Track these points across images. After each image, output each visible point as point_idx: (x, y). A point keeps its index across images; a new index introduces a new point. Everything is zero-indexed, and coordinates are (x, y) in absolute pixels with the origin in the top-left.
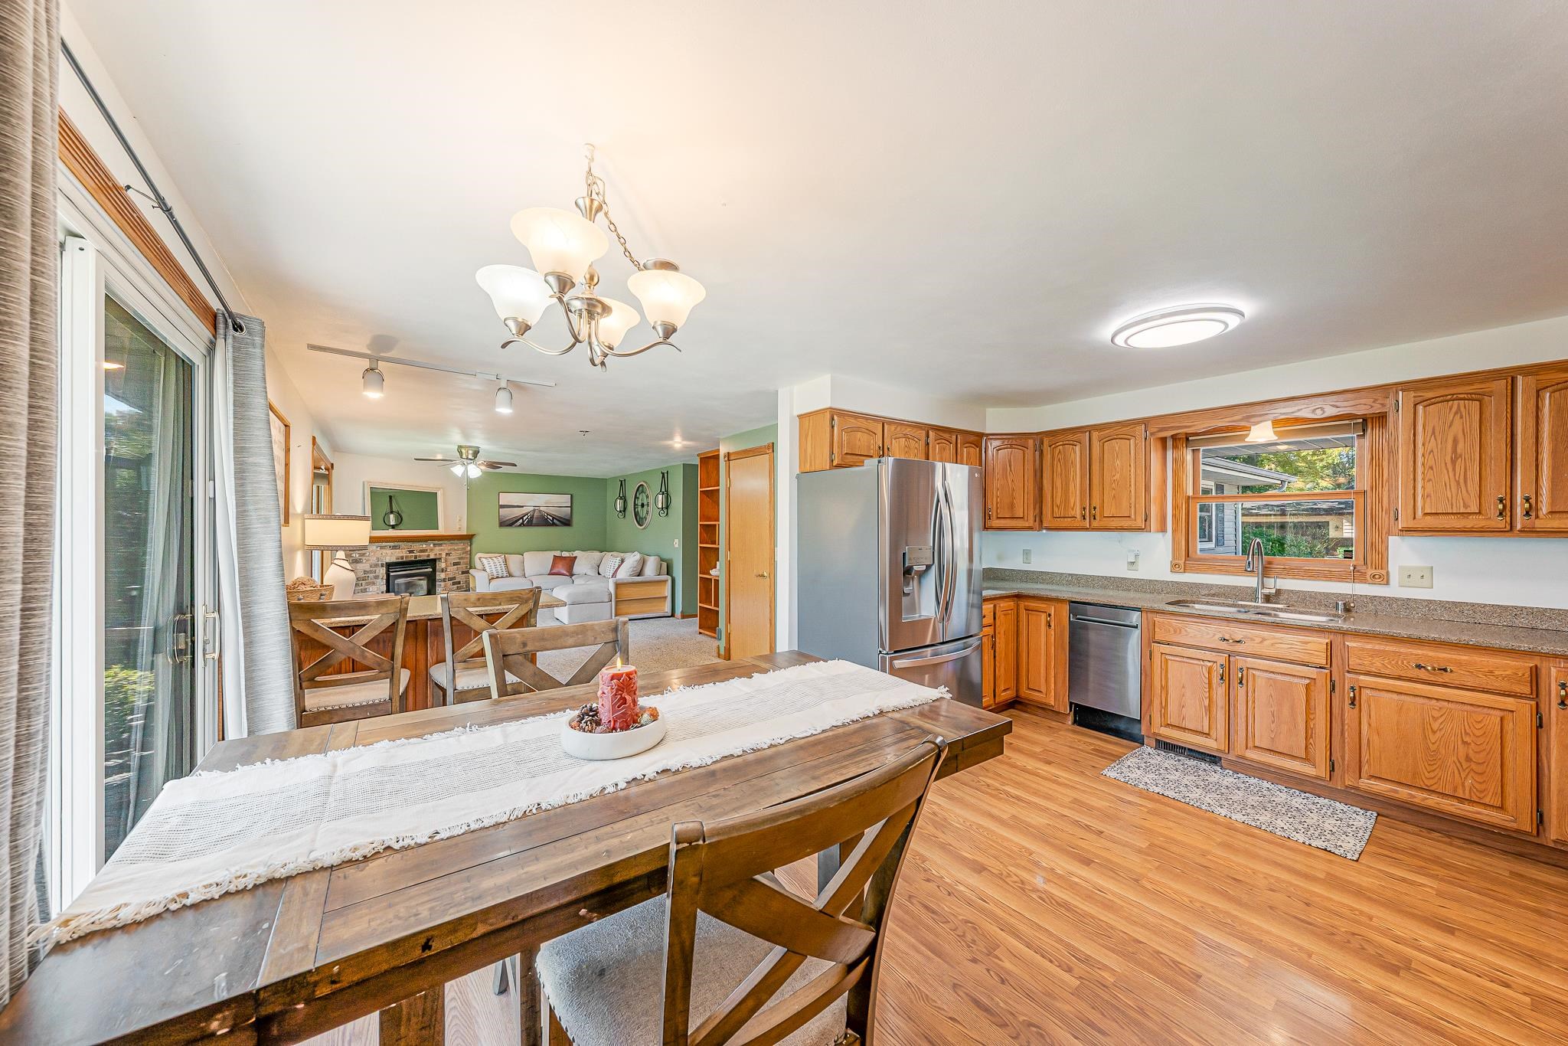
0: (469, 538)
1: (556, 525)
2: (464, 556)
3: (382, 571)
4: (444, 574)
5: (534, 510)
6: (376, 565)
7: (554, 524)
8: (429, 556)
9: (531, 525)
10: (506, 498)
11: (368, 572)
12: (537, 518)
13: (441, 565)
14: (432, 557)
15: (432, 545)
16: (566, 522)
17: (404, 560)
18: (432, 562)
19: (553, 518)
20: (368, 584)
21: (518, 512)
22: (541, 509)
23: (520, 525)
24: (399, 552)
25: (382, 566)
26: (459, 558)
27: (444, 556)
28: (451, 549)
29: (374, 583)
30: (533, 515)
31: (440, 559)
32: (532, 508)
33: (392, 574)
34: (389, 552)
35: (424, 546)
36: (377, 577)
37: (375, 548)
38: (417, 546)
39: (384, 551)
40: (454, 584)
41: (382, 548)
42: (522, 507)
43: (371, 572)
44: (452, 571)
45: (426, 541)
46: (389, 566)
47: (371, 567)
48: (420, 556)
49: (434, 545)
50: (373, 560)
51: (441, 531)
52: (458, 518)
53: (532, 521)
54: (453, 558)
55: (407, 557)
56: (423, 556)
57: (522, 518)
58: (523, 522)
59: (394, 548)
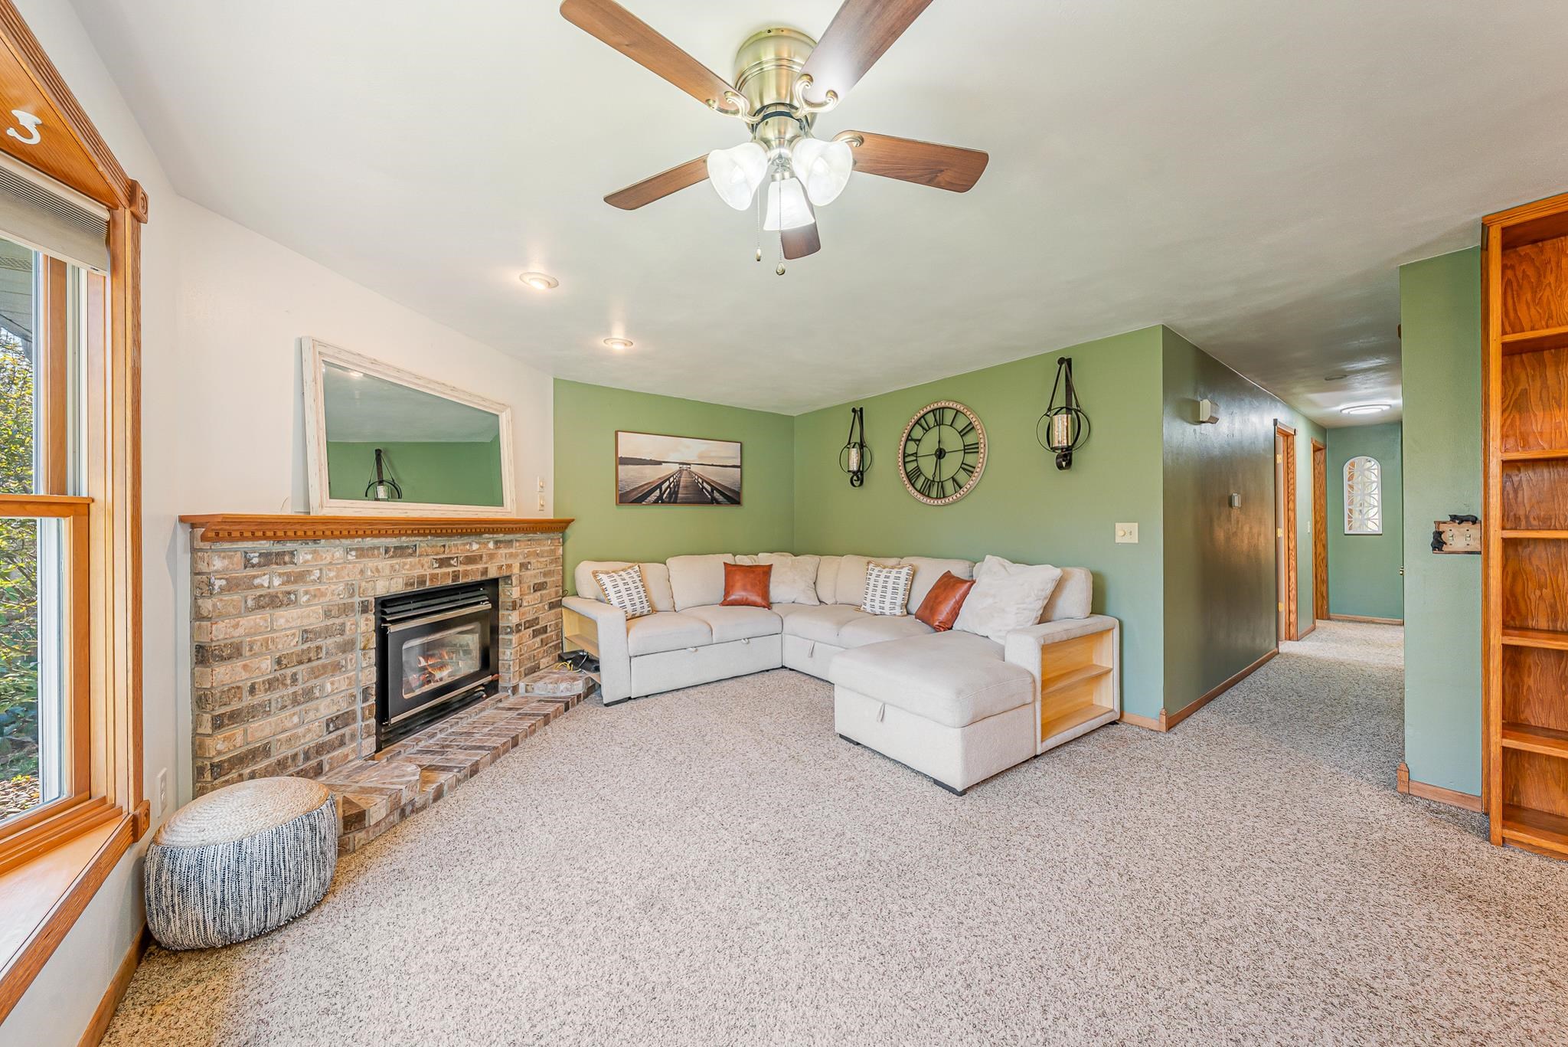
0: (558, 527)
1: (718, 503)
2: (552, 567)
3: (365, 626)
4: (516, 613)
5: (680, 471)
6: (345, 609)
7: (714, 501)
8: (485, 571)
9: (675, 502)
10: (632, 445)
11: (317, 634)
12: (686, 487)
13: (510, 592)
14: (493, 574)
15: (491, 545)
16: (733, 498)
17: (428, 585)
18: (491, 586)
19: (713, 488)
20: (315, 674)
21: (650, 475)
22: (693, 468)
23: (656, 502)
24: (413, 567)
25: (365, 610)
26: (545, 574)
27: (516, 570)
28: (528, 555)
29: (337, 667)
30: (679, 481)
31: (509, 577)
32: (677, 467)
33: (393, 629)
34: (385, 564)
35: (475, 547)
36: (347, 647)
37: (339, 553)
38: (458, 547)
39: (370, 563)
40: (536, 633)
41: (362, 553)
42: (660, 463)
43: (328, 632)
44: (533, 605)
45: (478, 533)
46: (384, 604)
47: (327, 614)
48: (466, 573)
49: (496, 542)
50: (335, 592)
51: (510, 509)
52: (539, 483)
53: (676, 493)
54: (532, 576)
55: (433, 577)
56: (472, 573)
57: (659, 486)
58: (662, 494)
59: (400, 551)
